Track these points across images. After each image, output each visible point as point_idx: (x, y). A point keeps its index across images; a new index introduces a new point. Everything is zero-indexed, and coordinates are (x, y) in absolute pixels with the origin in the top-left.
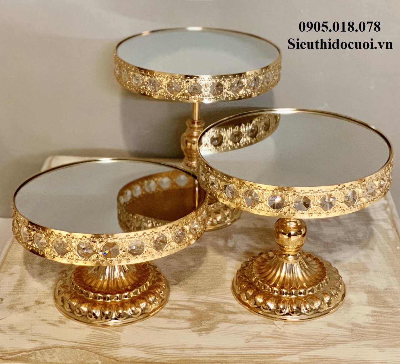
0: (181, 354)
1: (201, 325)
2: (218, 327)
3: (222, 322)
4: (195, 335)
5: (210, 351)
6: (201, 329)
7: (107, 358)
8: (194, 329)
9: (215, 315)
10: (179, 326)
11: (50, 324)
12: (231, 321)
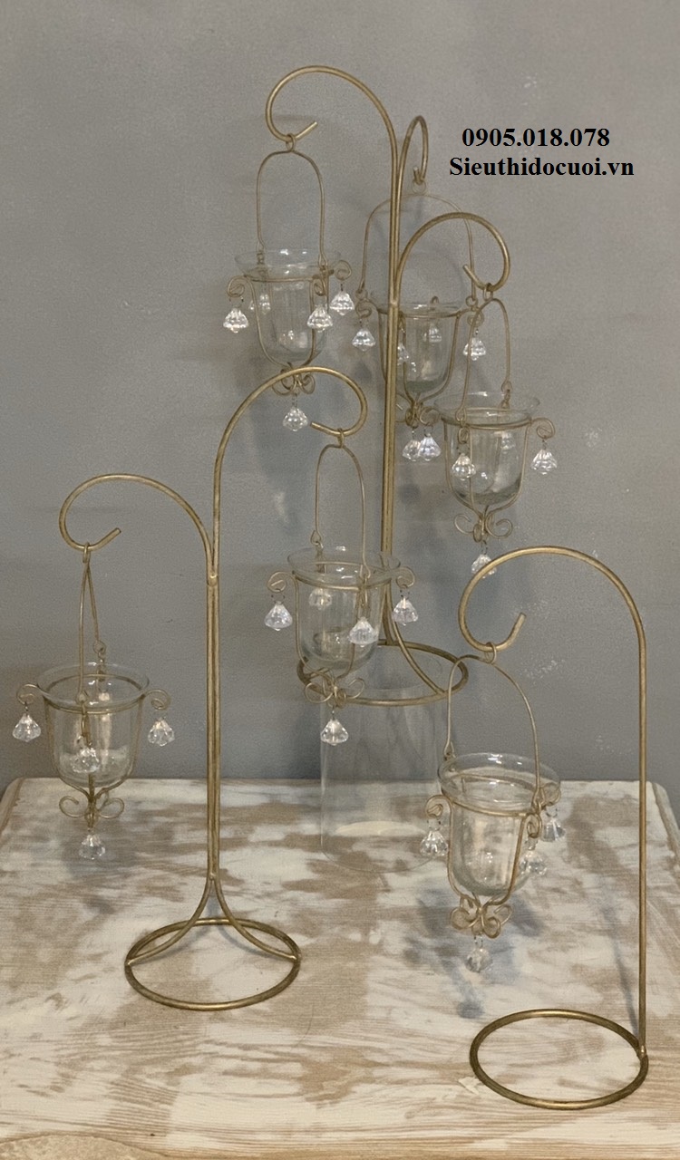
0: (285, 1141)
1: (321, 1088)
2: (354, 1092)
3: (363, 1082)
4: (311, 1106)
5: (337, 1135)
6: (321, 1096)
7: (144, 1152)
8: (308, 1096)
9: (347, 1069)
10: (279, 1091)
11: (34, 1092)
12: (378, 1081)
